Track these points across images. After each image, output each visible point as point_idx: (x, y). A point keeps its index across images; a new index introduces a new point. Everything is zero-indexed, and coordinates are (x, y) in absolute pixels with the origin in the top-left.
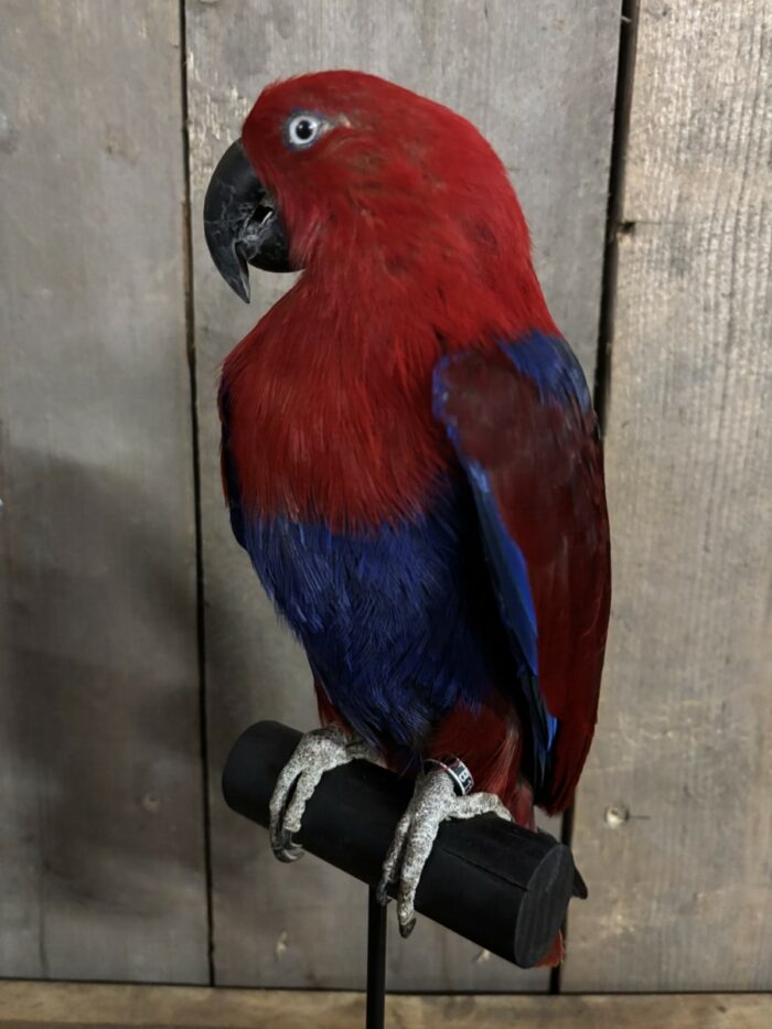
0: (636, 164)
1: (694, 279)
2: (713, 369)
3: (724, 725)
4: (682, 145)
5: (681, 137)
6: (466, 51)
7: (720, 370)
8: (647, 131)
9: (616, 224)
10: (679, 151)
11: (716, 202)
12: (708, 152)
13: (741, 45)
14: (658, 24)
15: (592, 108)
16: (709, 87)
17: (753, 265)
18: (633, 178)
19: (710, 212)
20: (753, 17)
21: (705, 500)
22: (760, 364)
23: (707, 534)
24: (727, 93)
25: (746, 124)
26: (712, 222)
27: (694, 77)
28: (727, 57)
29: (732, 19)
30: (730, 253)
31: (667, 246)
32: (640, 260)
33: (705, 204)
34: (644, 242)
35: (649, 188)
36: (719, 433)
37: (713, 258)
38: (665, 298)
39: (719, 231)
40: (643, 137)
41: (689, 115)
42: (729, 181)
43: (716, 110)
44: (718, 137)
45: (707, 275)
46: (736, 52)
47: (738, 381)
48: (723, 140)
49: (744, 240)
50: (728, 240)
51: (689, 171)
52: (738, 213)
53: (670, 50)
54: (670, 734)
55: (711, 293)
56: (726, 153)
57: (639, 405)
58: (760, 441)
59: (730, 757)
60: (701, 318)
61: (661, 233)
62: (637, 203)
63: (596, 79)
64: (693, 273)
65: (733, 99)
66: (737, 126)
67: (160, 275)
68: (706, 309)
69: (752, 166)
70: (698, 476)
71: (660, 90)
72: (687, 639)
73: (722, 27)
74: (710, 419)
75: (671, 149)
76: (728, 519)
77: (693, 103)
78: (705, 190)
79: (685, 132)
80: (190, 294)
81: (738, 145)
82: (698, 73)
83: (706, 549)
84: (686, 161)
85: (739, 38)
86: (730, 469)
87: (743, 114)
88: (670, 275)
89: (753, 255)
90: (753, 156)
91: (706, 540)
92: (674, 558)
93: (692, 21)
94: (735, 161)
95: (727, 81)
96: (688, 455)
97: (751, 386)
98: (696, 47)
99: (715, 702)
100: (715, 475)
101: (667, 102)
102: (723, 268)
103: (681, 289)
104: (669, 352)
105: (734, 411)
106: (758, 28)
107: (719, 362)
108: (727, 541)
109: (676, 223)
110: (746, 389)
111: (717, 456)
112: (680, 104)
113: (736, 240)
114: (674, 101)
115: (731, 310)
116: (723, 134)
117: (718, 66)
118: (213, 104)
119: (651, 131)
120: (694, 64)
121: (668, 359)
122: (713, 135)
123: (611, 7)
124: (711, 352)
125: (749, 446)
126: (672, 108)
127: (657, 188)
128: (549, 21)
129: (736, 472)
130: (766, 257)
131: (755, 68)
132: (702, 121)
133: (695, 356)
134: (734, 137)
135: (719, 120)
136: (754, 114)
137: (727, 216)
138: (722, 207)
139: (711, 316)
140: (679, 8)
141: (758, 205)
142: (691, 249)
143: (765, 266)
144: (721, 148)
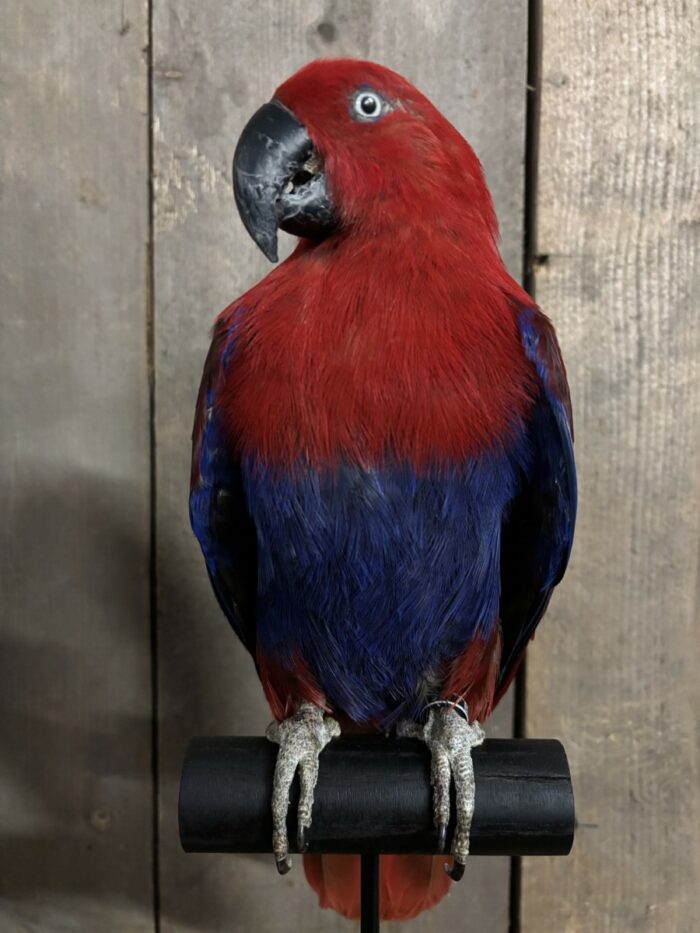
0: (545, 206)
1: (604, 304)
2: (627, 383)
3: (664, 727)
4: (586, 190)
5: (583, 184)
7: (634, 384)
8: (553, 179)
9: (532, 257)
10: (582, 195)
11: (618, 237)
12: (608, 196)
13: (631, 107)
14: (559, 92)
15: (505, 161)
16: (605, 142)
17: (655, 291)
18: (545, 219)
19: (614, 247)
20: (640, 85)
21: (629, 503)
22: (669, 378)
23: (634, 536)
24: (621, 147)
25: (640, 172)
26: (616, 255)
27: (592, 134)
28: (619, 117)
29: (622, 86)
30: (634, 281)
31: (579, 277)
32: (556, 288)
33: (609, 239)
34: (557, 271)
35: (559, 227)
36: (637, 442)
37: (619, 285)
38: (580, 320)
39: (622, 262)
40: (551, 184)
41: (589, 165)
42: (628, 220)
43: (610, 160)
44: (616, 184)
45: (616, 300)
46: (626, 113)
47: (651, 393)
48: (620, 186)
49: (645, 270)
50: (631, 270)
51: (593, 212)
52: (638, 247)
53: (569, 112)
54: (612, 737)
55: (620, 315)
56: (624, 196)
58: (675, 448)
59: (672, 761)
60: (613, 338)
61: (572, 264)
62: (549, 239)
63: (507, 138)
64: (603, 299)
65: (627, 151)
66: (631, 173)
67: (124, 307)
68: (617, 329)
69: (647, 207)
70: (621, 482)
71: (563, 145)
72: (621, 640)
73: (613, 92)
74: (628, 428)
75: (576, 194)
76: (652, 522)
77: (592, 156)
78: (607, 228)
79: (587, 179)
80: (151, 324)
81: (634, 189)
82: (595, 131)
83: (634, 551)
84: (590, 204)
85: (629, 101)
86: (650, 475)
87: (636, 163)
88: (583, 300)
89: (654, 283)
90: (648, 198)
91: (633, 544)
92: (604, 560)
93: (587, 88)
94: (633, 204)
95: (621, 136)
96: (610, 462)
97: (663, 398)
98: (592, 109)
99: (655, 703)
100: (636, 481)
101: (570, 155)
102: (629, 294)
103: (593, 312)
104: (587, 368)
105: (650, 420)
106: (644, 93)
107: (632, 377)
108: (652, 543)
109: (584, 256)
110: (658, 400)
111: (637, 463)
112: (581, 156)
113: (639, 270)
114: (575, 153)
115: (639, 331)
116: (620, 181)
117: (612, 125)
118: (176, 161)
119: (557, 180)
120: (591, 123)
121: (586, 375)
122: (612, 181)
123: (517, 79)
124: (624, 368)
125: (665, 453)
126: (575, 160)
127: (566, 226)
128: (464, 91)
129: (655, 478)
130: (666, 284)
131: (644, 125)
132: (601, 170)
133: (611, 372)
134: (629, 183)
135: (616, 169)
136: (647, 164)
137: (627, 252)
138: (624, 242)
139: (622, 336)
140: (575, 77)
141: (656, 241)
142: (600, 278)
143: (665, 292)
144: (619, 192)
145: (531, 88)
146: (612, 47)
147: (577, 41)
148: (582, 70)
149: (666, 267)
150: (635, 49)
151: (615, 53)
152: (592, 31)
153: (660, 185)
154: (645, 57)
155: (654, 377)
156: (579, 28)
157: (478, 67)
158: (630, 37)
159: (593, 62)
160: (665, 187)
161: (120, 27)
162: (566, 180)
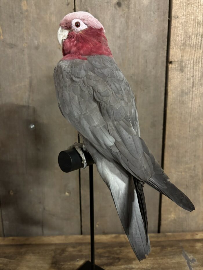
0: (172, 49)
1: (185, 73)
2: (190, 92)
3: (194, 170)
4: (182, 45)
5: (181, 43)
6: (136, 26)
7: (191, 92)
8: (174, 42)
9: (168, 62)
10: (181, 46)
11: (189, 57)
12: (187, 46)
14: (176, 20)
15: (162, 38)
16: (187, 33)
17: (197, 70)
18: (171, 52)
19: (188, 59)
20: (196, 18)
21: (189, 120)
22: (200, 91)
23: (189, 128)
24: (191, 34)
25: (195, 40)
26: (188, 61)
28: (190, 26)
29: (191, 18)
30: (192, 68)
31: (179, 66)
32: (173, 69)
33: (187, 57)
34: (174, 65)
35: (175, 54)
36: (191, 106)
37: (189, 69)
38: (179, 77)
39: (190, 63)
40: (173, 43)
41: (183, 39)
42: (192, 52)
43: (188, 37)
44: (189, 43)
45: (188, 72)
46: (192, 25)
47: (195, 95)
48: (190, 44)
50: (192, 65)
51: (183, 50)
52: (194, 59)
53: (178, 25)
54: (183, 173)
55: (189, 76)
56: (191, 46)
57: (174, 101)
58: (200, 108)
59: (196, 178)
60: (187, 81)
61: (178, 63)
62: (172, 57)
63: (163, 32)
66: (193, 41)
68: (188, 79)
69: (196, 49)
70: (187, 115)
71: (177, 33)
72: (186, 152)
73: (189, 20)
74: (189, 103)
75: (179, 46)
76: (194, 125)
77: (184, 36)
78: (187, 54)
79: (182, 42)
81: (193, 44)
82: (185, 30)
83: (189, 131)
84: (183, 48)
85: (193, 22)
86: (194, 114)
87: (194, 38)
88: (180, 72)
89: (197, 68)
90: (197, 47)
92: (183, 134)
93: (183, 19)
94: (193, 48)
95: (191, 31)
96: (185, 111)
98: (184, 24)
99: (193, 165)
101: (178, 36)
102: (191, 71)
103: (182, 75)
105: (194, 101)
106: (197, 20)
108: (194, 130)
109: (181, 61)
110: (197, 96)
111: (191, 111)
112: (181, 36)
113: (194, 65)
115: (193, 80)
116: (190, 42)
117: (189, 28)
119: (175, 42)
120: (184, 28)
121: (180, 90)
122: (188, 43)
123: (166, 16)
124: (189, 89)
125: (198, 109)
126: (179, 37)
127: (177, 54)
128: (153, 20)
129: (195, 115)
130: (200, 68)
131: (196, 28)
132: (186, 40)
133: (186, 90)
134: (192, 43)
135: (189, 40)
136: (197, 38)
137: (191, 60)
138: (190, 58)
139: (189, 81)
140: (180, 16)
141: (198, 57)
142: (184, 67)
143: (200, 70)
144: (190, 45)
145: (169, 19)
146: (189, 8)
147: (181, 7)
148: (182, 14)
149: (200, 64)
150: (195, 9)
151: (190, 10)
152: (185, 4)
153: (199, 44)
154: (197, 11)
155: (196, 91)
156: (182, 3)
157: (156, 14)
158: (194, 6)
159: (184, 12)
160: (201, 44)
161: (67, 3)
162: (177, 42)
